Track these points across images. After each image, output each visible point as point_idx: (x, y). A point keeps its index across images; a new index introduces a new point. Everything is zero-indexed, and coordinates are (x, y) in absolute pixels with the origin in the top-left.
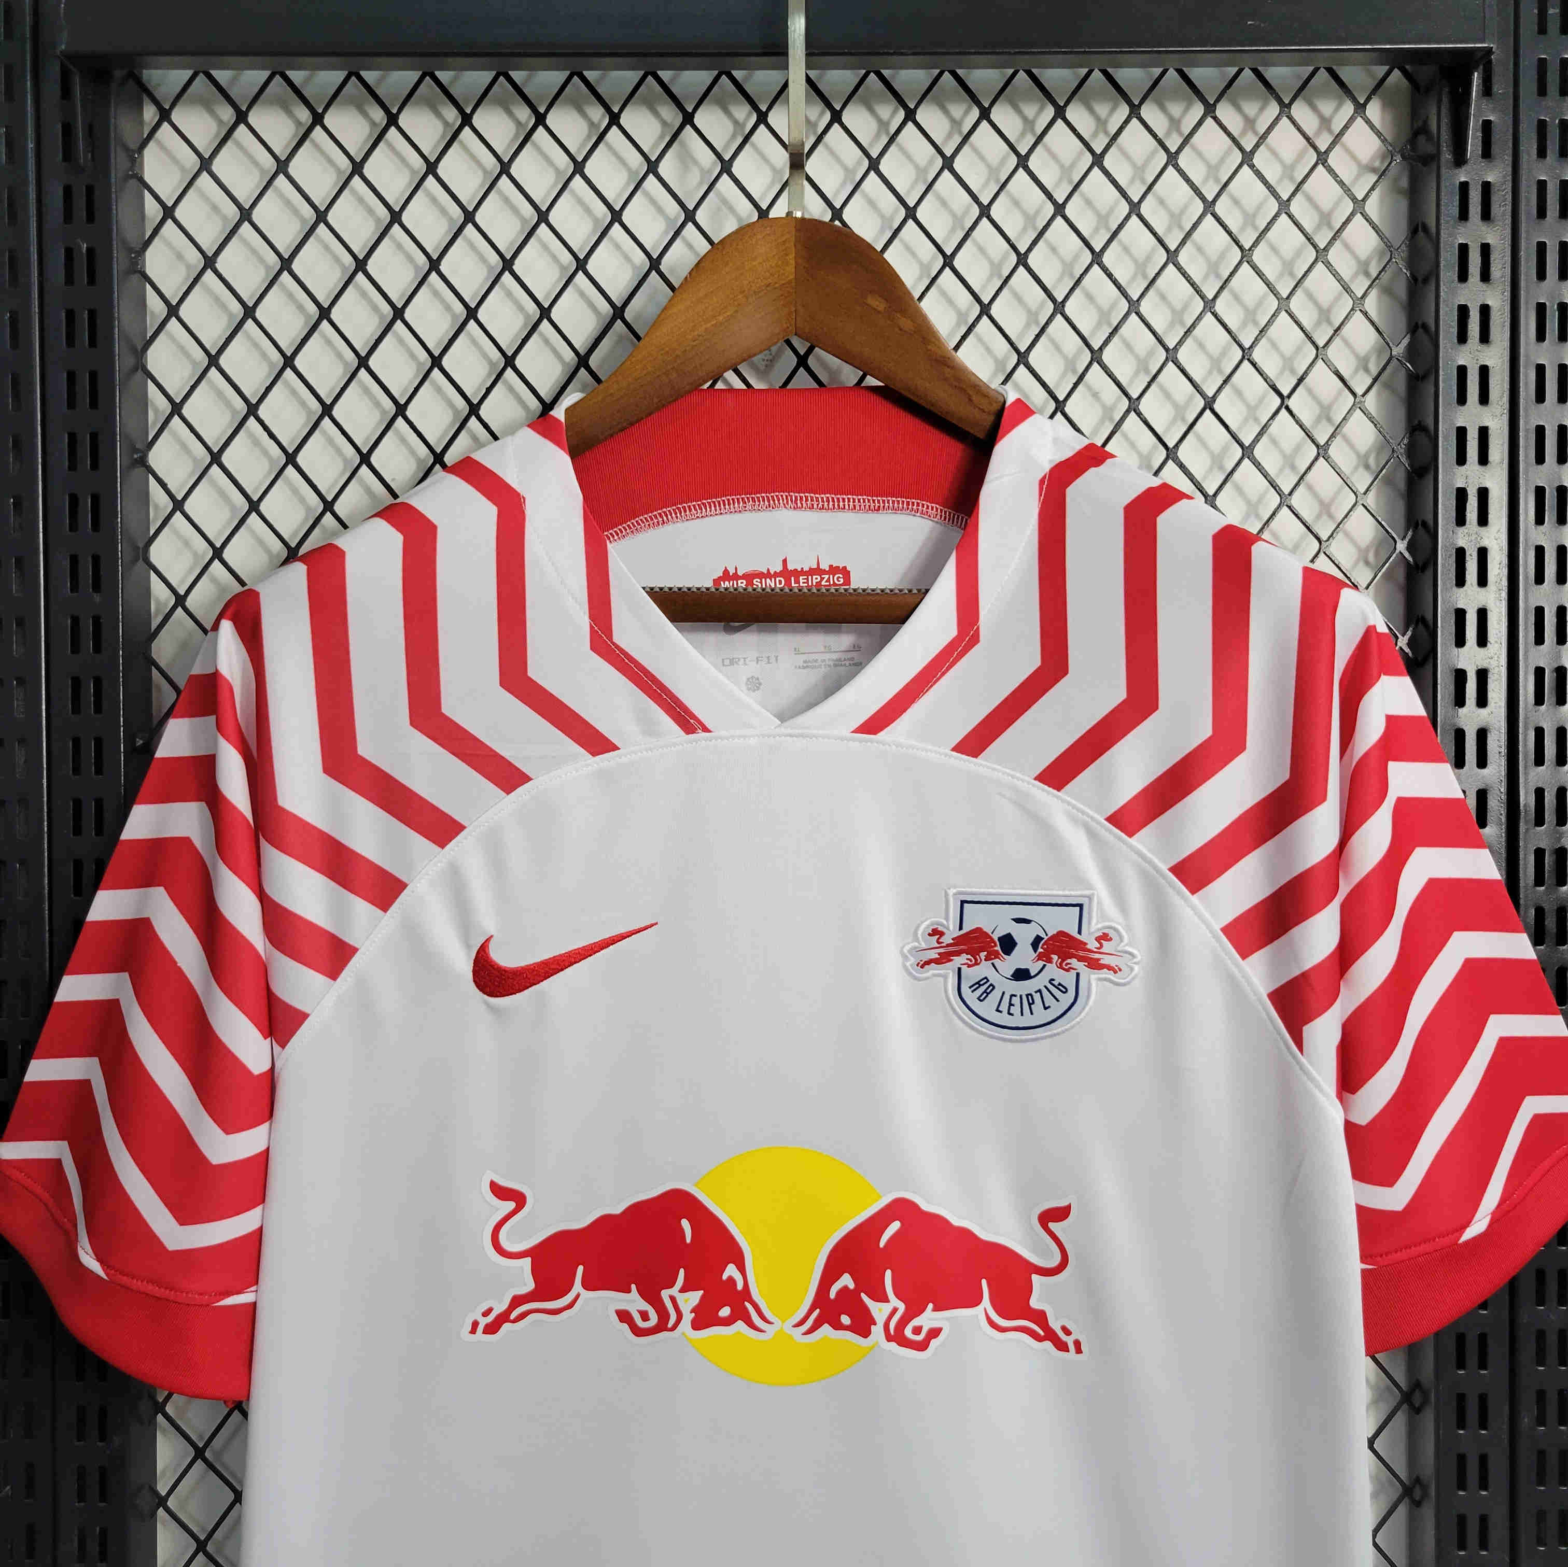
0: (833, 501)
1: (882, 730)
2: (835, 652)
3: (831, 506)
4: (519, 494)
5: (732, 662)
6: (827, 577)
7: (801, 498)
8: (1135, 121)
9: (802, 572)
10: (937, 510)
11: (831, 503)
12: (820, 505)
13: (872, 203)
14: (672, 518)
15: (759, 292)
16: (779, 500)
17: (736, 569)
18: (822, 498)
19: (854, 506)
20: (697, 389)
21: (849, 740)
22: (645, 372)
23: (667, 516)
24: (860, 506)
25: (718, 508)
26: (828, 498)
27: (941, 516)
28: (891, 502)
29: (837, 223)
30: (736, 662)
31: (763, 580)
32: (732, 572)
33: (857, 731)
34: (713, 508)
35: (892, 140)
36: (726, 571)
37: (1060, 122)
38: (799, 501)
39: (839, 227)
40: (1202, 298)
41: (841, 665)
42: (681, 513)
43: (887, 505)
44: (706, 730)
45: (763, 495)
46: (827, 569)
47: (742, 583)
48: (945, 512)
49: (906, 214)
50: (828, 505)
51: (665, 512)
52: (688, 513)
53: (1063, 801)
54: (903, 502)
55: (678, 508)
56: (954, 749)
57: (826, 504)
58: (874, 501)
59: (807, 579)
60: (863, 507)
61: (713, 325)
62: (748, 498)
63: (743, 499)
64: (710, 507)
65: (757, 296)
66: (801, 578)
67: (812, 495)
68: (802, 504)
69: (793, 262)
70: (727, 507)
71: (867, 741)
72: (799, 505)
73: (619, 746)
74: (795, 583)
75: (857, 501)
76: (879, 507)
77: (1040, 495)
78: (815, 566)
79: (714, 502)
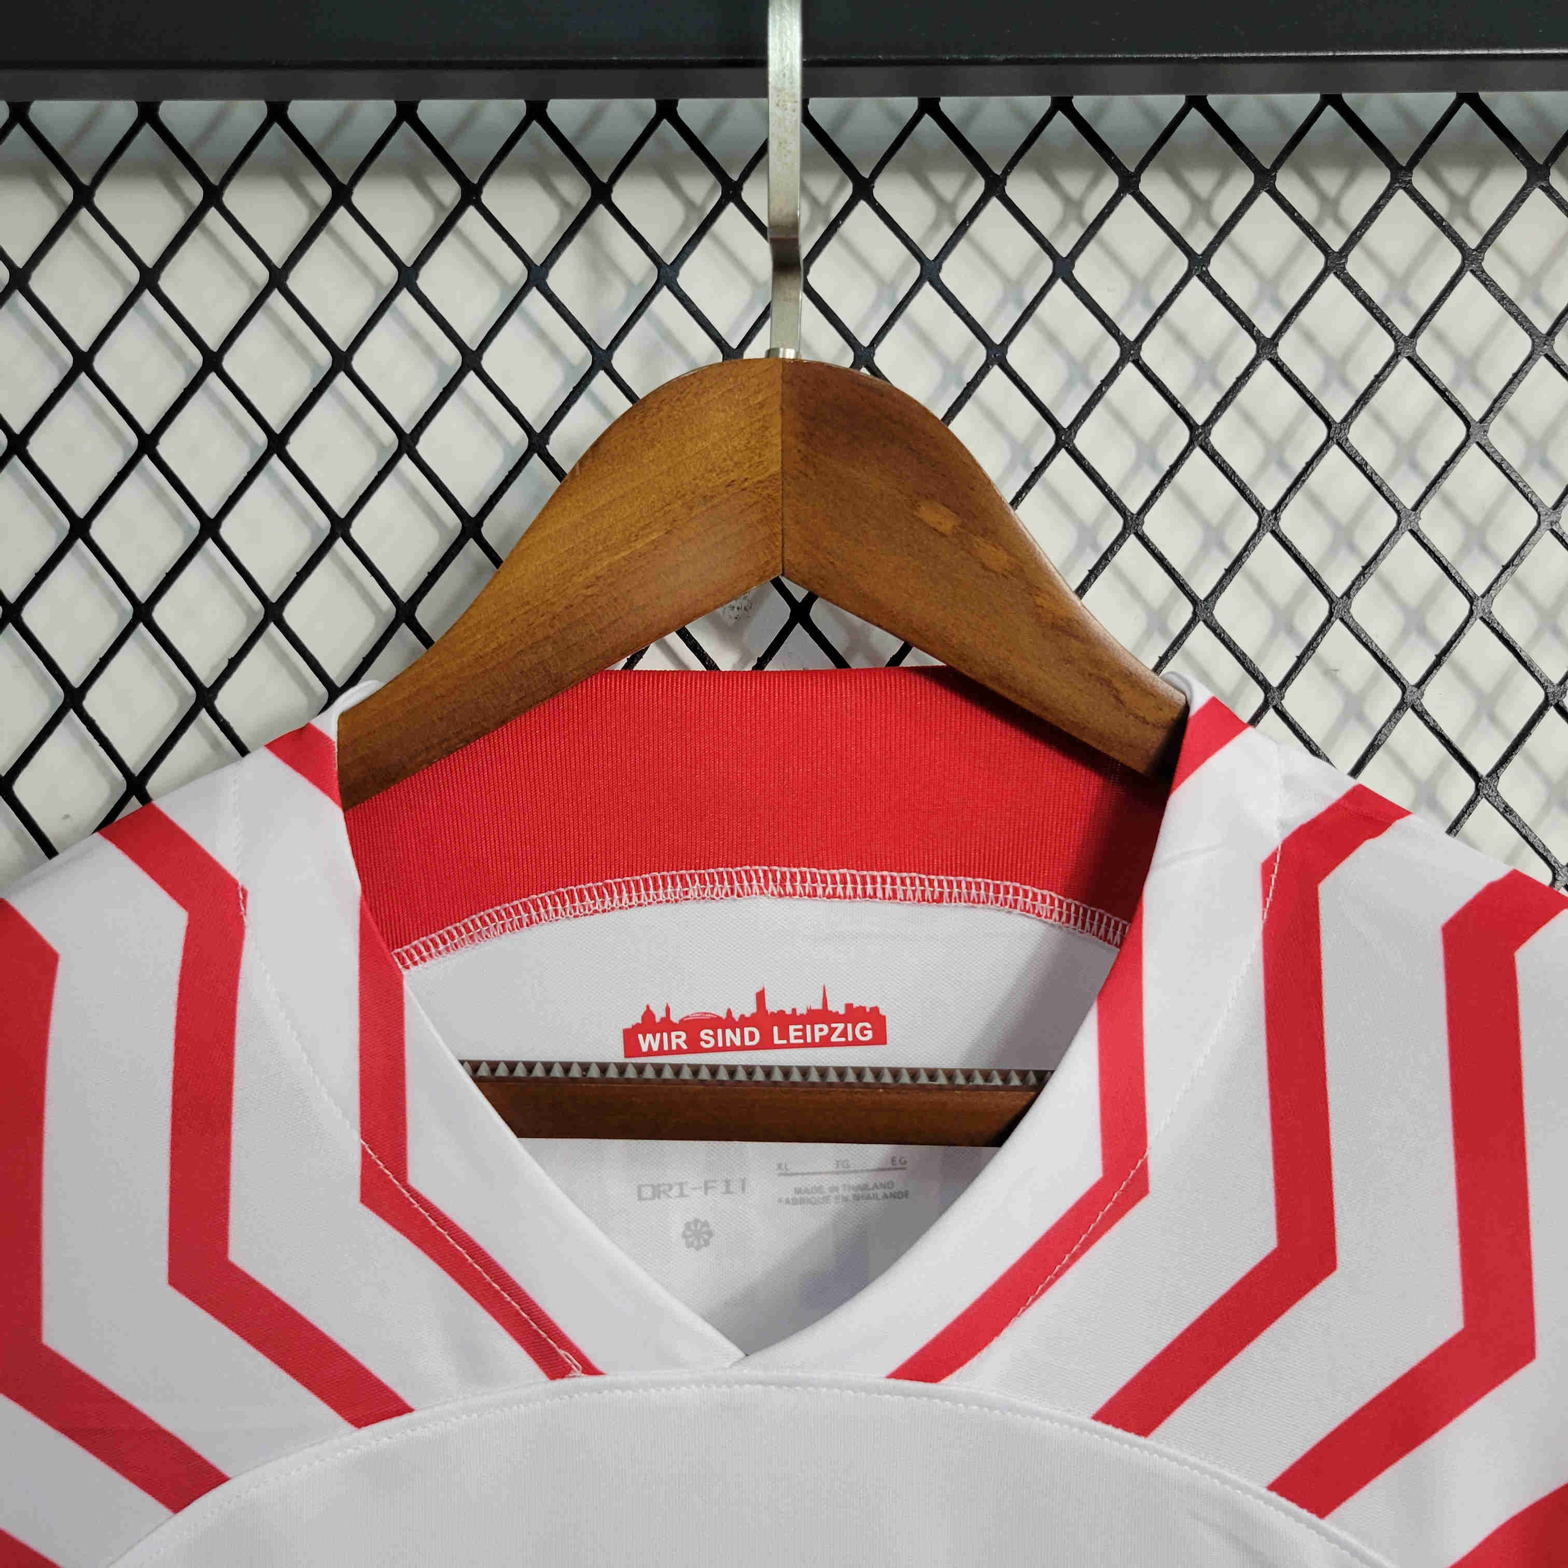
0: (854, 882)
1: (950, 1370)
2: (856, 1172)
3: (849, 891)
4: (235, 883)
5: (658, 1192)
6: (841, 1026)
7: (793, 876)
8: (1401, 195)
9: (794, 1018)
10: (1052, 903)
11: (850, 886)
12: (829, 890)
13: (925, 339)
14: (547, 912)
15: (712, 497)
16: (750, 880)
17: (668, 1010)
18: (833, 876)
19: (894, 891)
20: (600, 671)
21: (880, 1391)
22: (493, 645)
23: (537, 908)
24: (905, 892)
25: (634, 893)
26: (843, 876)
27: (1061, 914)
28: (964, 885)
29: (864, 371)
30: (664, 1192)
31: (720, 1031)
32: (659, 1015)
33: (903, 1373)
34: (625, 895)
35: (961, 230)
36: (648, 1014)
37: (1264, 198)
38: (788, 883)
39: (866, 377)
40: (1535, 506)
41: (868, 1198)
42: (563, 904)
43: (956, 890)
44: (590, 1369)
45: (721, 869)
46: (842, 1011)
47: (678, 1037)
48: (1069, 906)
49: (988, 356)
50: (844, 889)
51: (534, 902)
52: (577, 903)
53: (1332, 1538)
54: (987, 885)
55: (558, 894)
56: (1097, 1417)
57: (840, 887)
58: (931, 883)
59: (804, 1030)
60: (910, 894)
61: (624, 558)
62: (691, 876)
63: (682, 877)
64: (620, 892)
65: (709, 505)
66: (792, 1028)
67: (814, 870)
68: (794, 888)
69: (778, 440)
70: (652, 892)
71: (919, 1395)
72: (789, 889)
73: (409, 1401)
74: (780, 1038)
75: (898, 881)
76: (941, 894)
77: (1266, 894)
78: (818, 1006)
79: (628, 884)
